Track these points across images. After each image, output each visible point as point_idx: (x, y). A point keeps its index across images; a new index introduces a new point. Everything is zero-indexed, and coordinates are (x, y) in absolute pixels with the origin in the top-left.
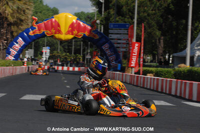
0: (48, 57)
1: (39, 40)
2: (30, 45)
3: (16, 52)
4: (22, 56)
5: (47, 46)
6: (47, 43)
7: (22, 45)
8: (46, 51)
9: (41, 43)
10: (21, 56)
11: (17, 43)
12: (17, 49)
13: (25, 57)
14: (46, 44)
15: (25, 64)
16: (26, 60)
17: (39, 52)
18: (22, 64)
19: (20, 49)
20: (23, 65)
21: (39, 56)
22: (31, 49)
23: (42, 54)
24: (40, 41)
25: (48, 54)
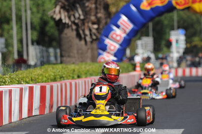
0: (182, 51)
1: (163, 18)
2: (144, 29)
3: (118, 46)
4: (131, 52)
5: (179, 28)
6: (178, 22)
7: (128, 31)
8: (178, 39)
9: (166, 22)
10: (128, 52)
11: (118, 27)
12: (118, 38)
13: (137, 54)
14: (176, 24)
15: (138, 69)
16: (138, 59)
17: (163, 43)
18: (131, 67)
19: (125, 39)
20: (134, 69)
21: (165, 49)
22: (147, 35)
23: (169, 44)
24: (165, 19)
25: (182, 45)
